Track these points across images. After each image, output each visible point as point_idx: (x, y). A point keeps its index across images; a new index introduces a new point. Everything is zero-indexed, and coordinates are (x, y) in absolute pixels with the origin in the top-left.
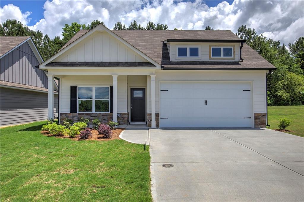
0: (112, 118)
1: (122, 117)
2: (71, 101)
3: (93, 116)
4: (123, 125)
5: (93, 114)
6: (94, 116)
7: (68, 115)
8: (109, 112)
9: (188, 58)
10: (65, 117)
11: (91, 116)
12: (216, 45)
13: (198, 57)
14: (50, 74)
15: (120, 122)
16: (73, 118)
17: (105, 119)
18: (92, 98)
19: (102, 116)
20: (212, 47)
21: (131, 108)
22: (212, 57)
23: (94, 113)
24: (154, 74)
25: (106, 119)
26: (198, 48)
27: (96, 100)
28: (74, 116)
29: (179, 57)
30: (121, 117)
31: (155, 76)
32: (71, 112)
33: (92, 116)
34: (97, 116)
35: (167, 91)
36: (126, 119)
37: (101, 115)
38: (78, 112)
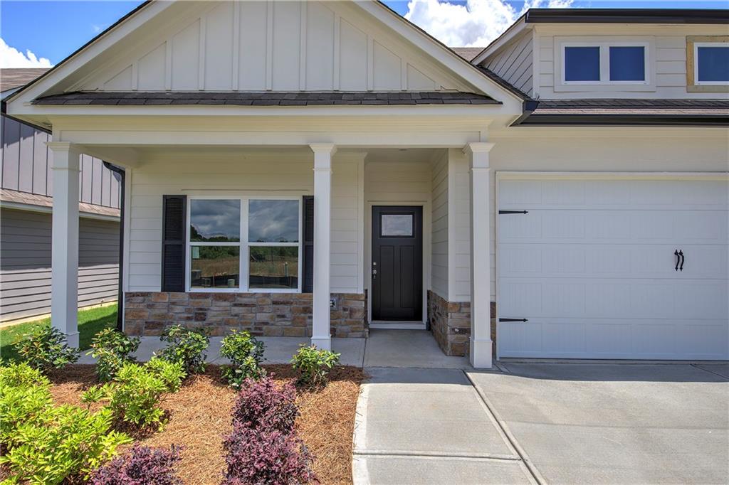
0: (311, 312)
1: (345, 310)
2: (166, 248)
3: (240, 305)
4: (347, 337)
5: (240, 295)
6: (246, 305)
7: (153, 299)
8: (299, 290)
9: (605, 87)
10: (141, 306)
11: (235, 305)
12: (713, 38)
13: (640, 82)
14: (60, 140)
15: (339, 328)
16: (169, 309)
17: (283, 316)
18: (238, 240)
19: (275, 303)
20: (696, 45)
21: (373, 275)
22: (697, 82)
23: (246, 291)
24: (486, 141)
25: (288, 315)
26: (643, 48)
27: (251, 248)
28: (174, 303)
29: (570, 83)
30: (341, 308)
31: (488, 147)
32: (163, 290)
33: (236, 302)
34: (254, 305)
35: (525, 212)
36: (359, 315)
37: (269, 301)
38: (189, 289)
